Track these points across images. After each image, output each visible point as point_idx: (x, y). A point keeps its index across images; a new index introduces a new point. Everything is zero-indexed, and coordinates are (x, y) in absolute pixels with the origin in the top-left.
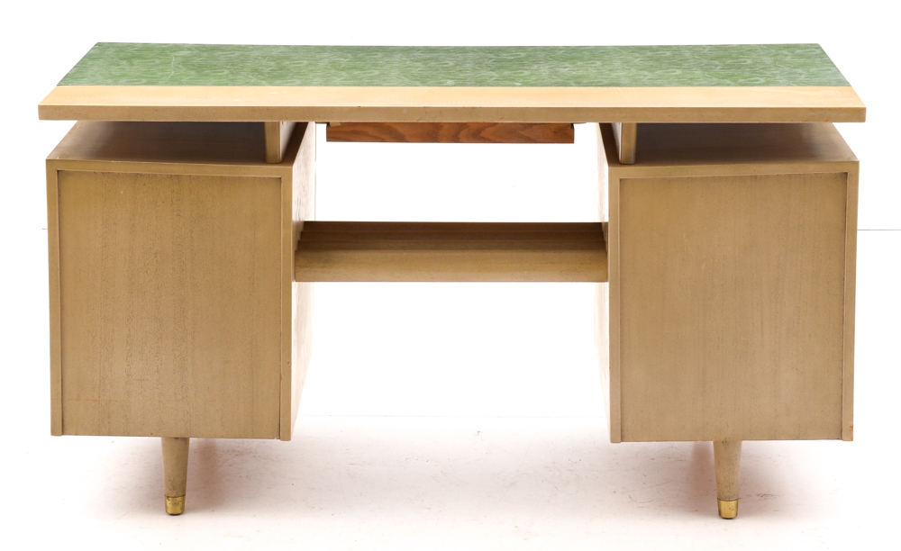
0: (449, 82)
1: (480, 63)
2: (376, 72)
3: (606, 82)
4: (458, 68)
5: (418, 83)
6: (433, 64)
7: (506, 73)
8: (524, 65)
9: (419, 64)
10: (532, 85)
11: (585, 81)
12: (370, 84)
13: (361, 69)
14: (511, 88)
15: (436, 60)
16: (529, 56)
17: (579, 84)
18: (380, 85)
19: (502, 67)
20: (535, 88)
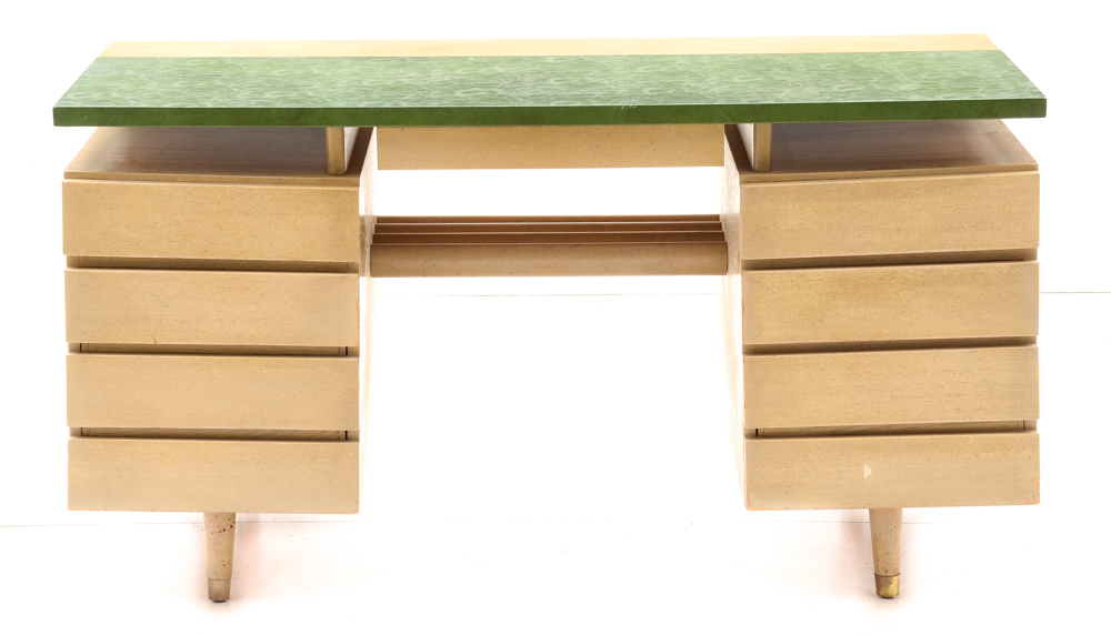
0: (551, 60)
1: (515, 82)
2: (640, 70)
3: (369, 62)
4: (541, 76)
5: (587, 59)
6: (575, 81)
7: (484, 71)
8: (460, 81)
9: (592, 80)
10: (455, 58)
11: (393, 62)
12: (643, 57)
13: (661, 73)
14: (479, 55)
15: (571, 86)
16: (450, 92)
17: (402, 59)
18: (630, 56)
19: (488, 77)
20: (454, 55)
